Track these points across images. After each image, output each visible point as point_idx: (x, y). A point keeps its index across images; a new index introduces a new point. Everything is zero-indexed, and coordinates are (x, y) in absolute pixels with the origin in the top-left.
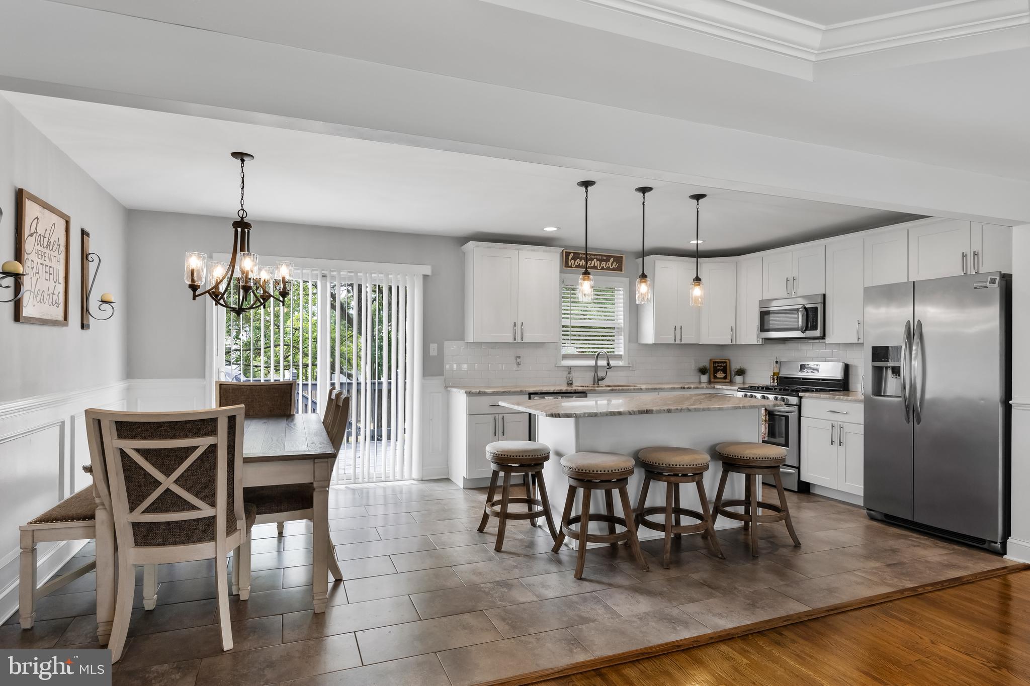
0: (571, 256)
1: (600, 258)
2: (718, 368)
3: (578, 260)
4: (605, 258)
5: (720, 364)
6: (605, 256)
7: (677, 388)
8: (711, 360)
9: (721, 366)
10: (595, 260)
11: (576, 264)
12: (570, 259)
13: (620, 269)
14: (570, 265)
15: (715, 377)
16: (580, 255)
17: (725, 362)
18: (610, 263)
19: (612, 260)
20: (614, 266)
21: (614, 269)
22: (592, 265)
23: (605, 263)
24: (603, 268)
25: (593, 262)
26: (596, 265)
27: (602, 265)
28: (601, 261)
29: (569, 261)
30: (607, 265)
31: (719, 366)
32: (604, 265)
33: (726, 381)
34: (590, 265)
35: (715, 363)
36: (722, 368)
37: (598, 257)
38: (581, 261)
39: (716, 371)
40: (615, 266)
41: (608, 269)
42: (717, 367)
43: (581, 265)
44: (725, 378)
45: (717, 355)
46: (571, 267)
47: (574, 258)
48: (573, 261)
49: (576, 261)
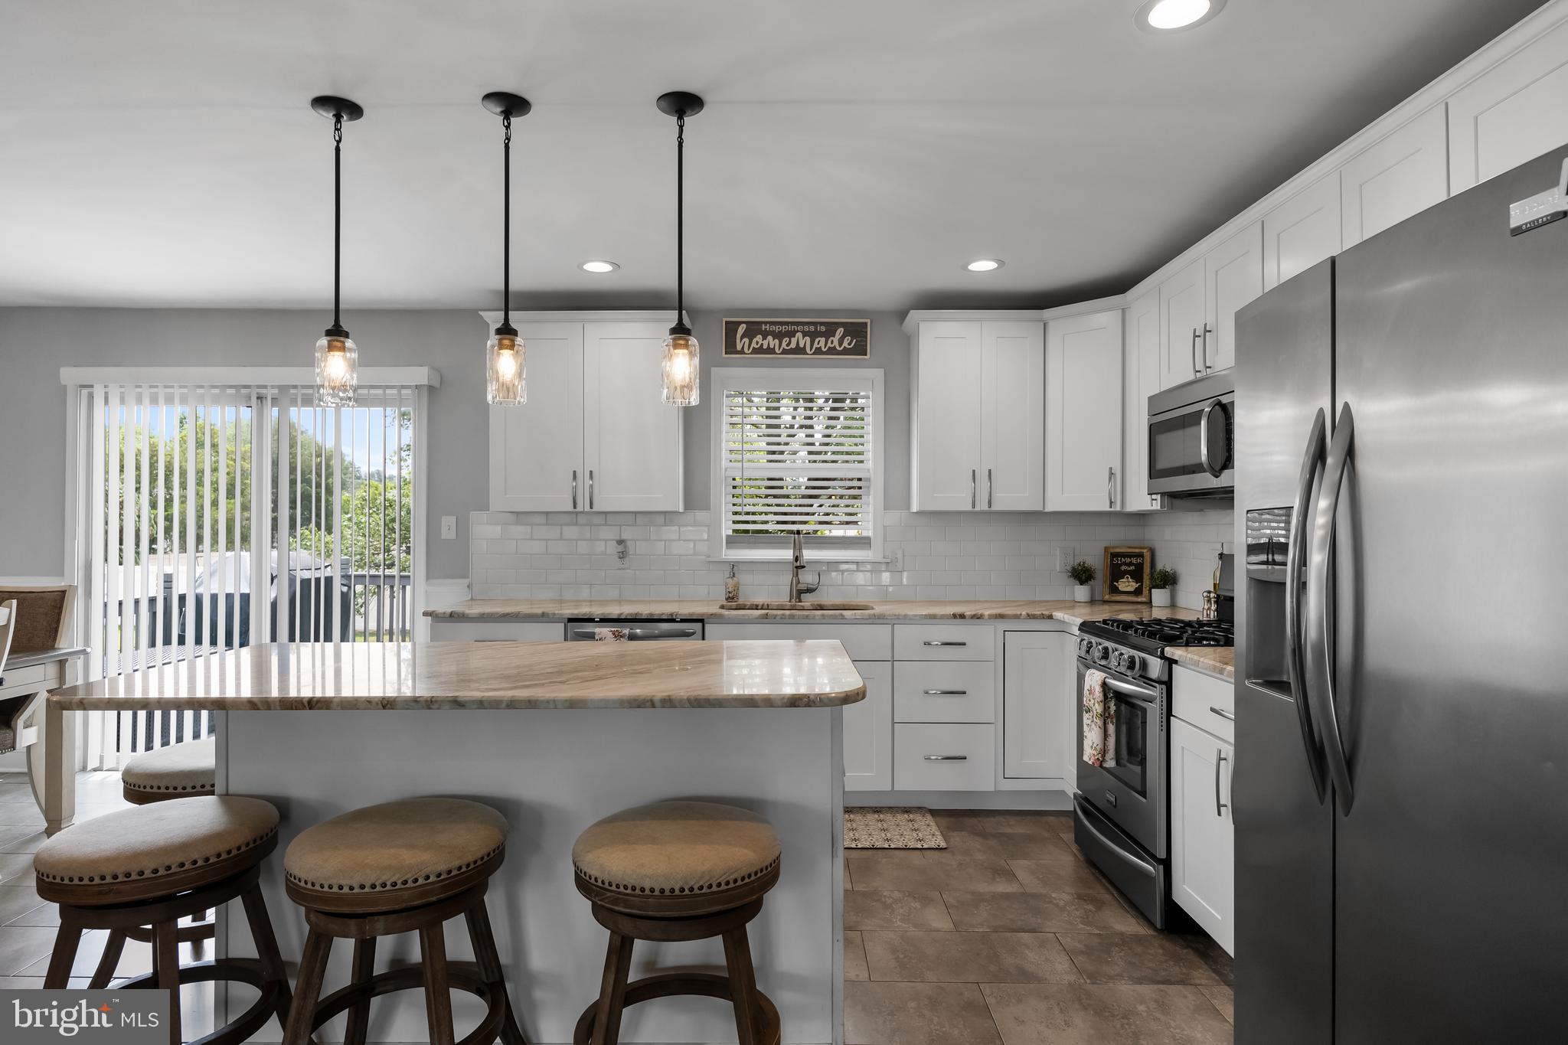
0: (742, 329)
1: (812, 328)
2: (1123, 568)
3: (759, 338)
4: (823, 328)
5: (1128, 560)
6: (822, 324)
7: (943, 617)
8: (1106, 549)
9: (1130, 564)
10: (799, 335)
11: (754, 345)
12: (739, 335)
13: (860, 349)
14: (739, 348)
15: (1114, 590)
16: (764, 327)
17: (1141, 555)
18: (836, 340)
19: (840, 331)
20: (845, 344)
21: (846, 352)
22: (793, 345)
23: (823, 340)
24: (818, 351)
25: (794, 341)
26: (802, 345)
27: (816, 345)
28: (813, 335)
29: (738, 341)
30: (829, 344)
31: (1125, 564)
32: (822, 344)
33: (1140, 600)
34: (788, 345)
35: (1114, 555)
36: (1132, 568)
37: (806, 328)
38: (764, 338)
39: (1116, 574)
40: (850, 344)
41: (832, 351)
42: (1121, 565)
43: (765, 347)
44: (1138, 592)
45: (1119, 537)
46: (742, 352)
47: (750, 334)
48: (746, 340)
49: (755, 340)
